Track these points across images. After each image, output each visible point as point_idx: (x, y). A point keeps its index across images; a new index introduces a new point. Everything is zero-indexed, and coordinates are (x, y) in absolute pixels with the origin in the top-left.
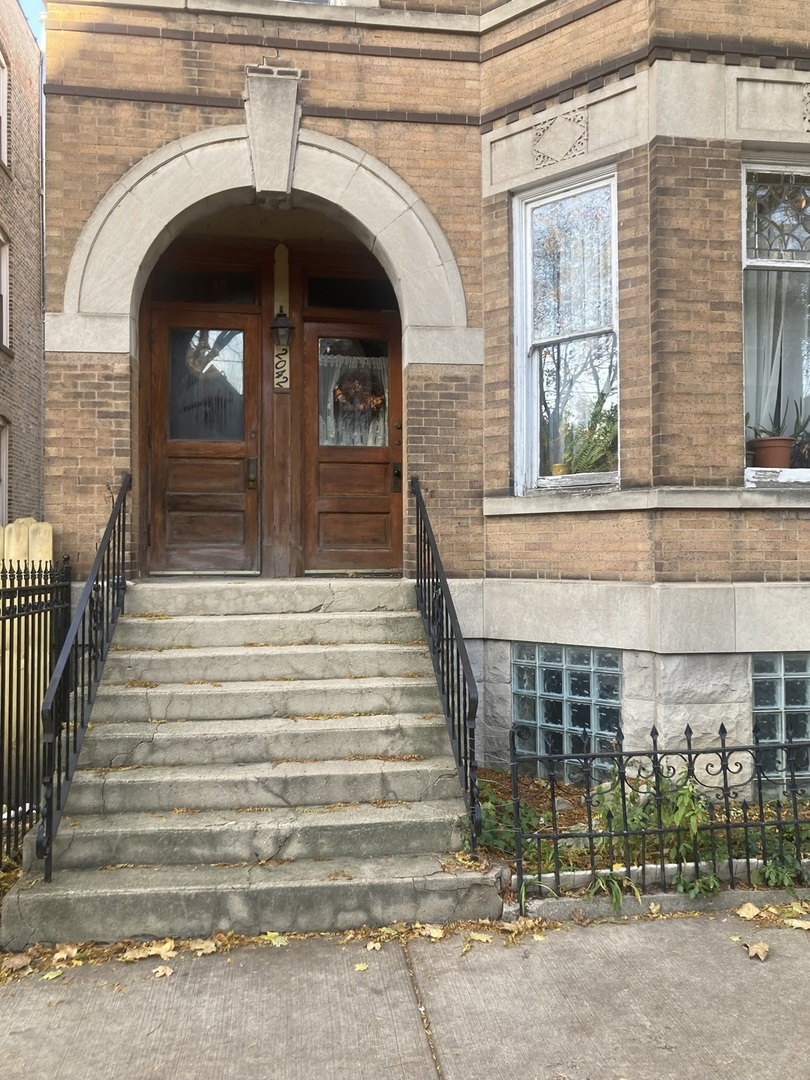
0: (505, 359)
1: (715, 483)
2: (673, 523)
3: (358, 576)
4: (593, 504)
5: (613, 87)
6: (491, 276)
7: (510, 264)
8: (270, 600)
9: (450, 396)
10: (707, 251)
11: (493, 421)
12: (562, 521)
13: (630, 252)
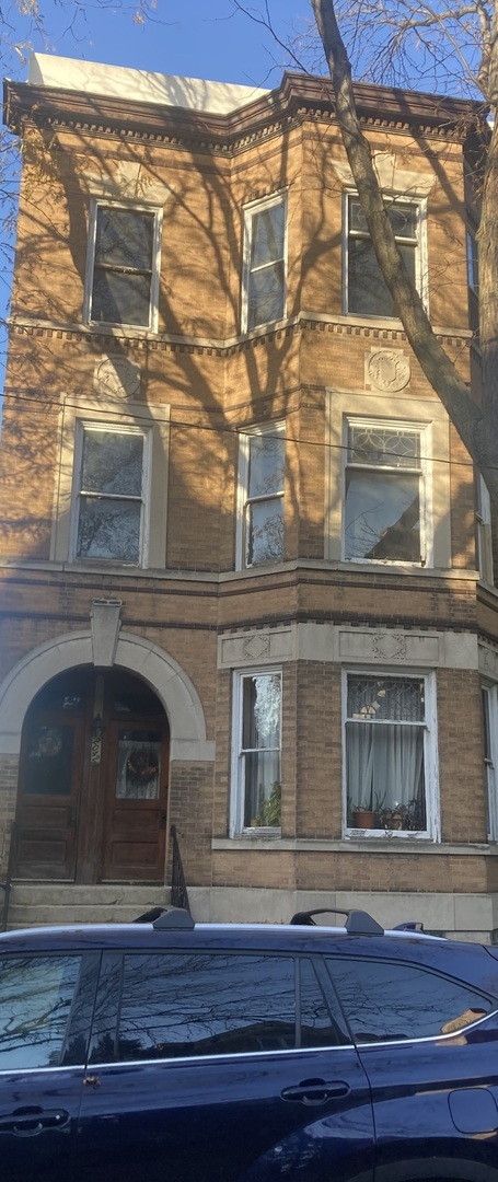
0: (226, 759)
1: (327, 837)
2: (305, 858)
3: (136, 884)
4: (268, 846)
5: (281, 628)
6: (219, 713)
7: (231, 708)
8: (88, 897)
9: (196, 779)
10: (324, 716)
11: (219, 794)
12: (252, 854)
13: (287, 714)
